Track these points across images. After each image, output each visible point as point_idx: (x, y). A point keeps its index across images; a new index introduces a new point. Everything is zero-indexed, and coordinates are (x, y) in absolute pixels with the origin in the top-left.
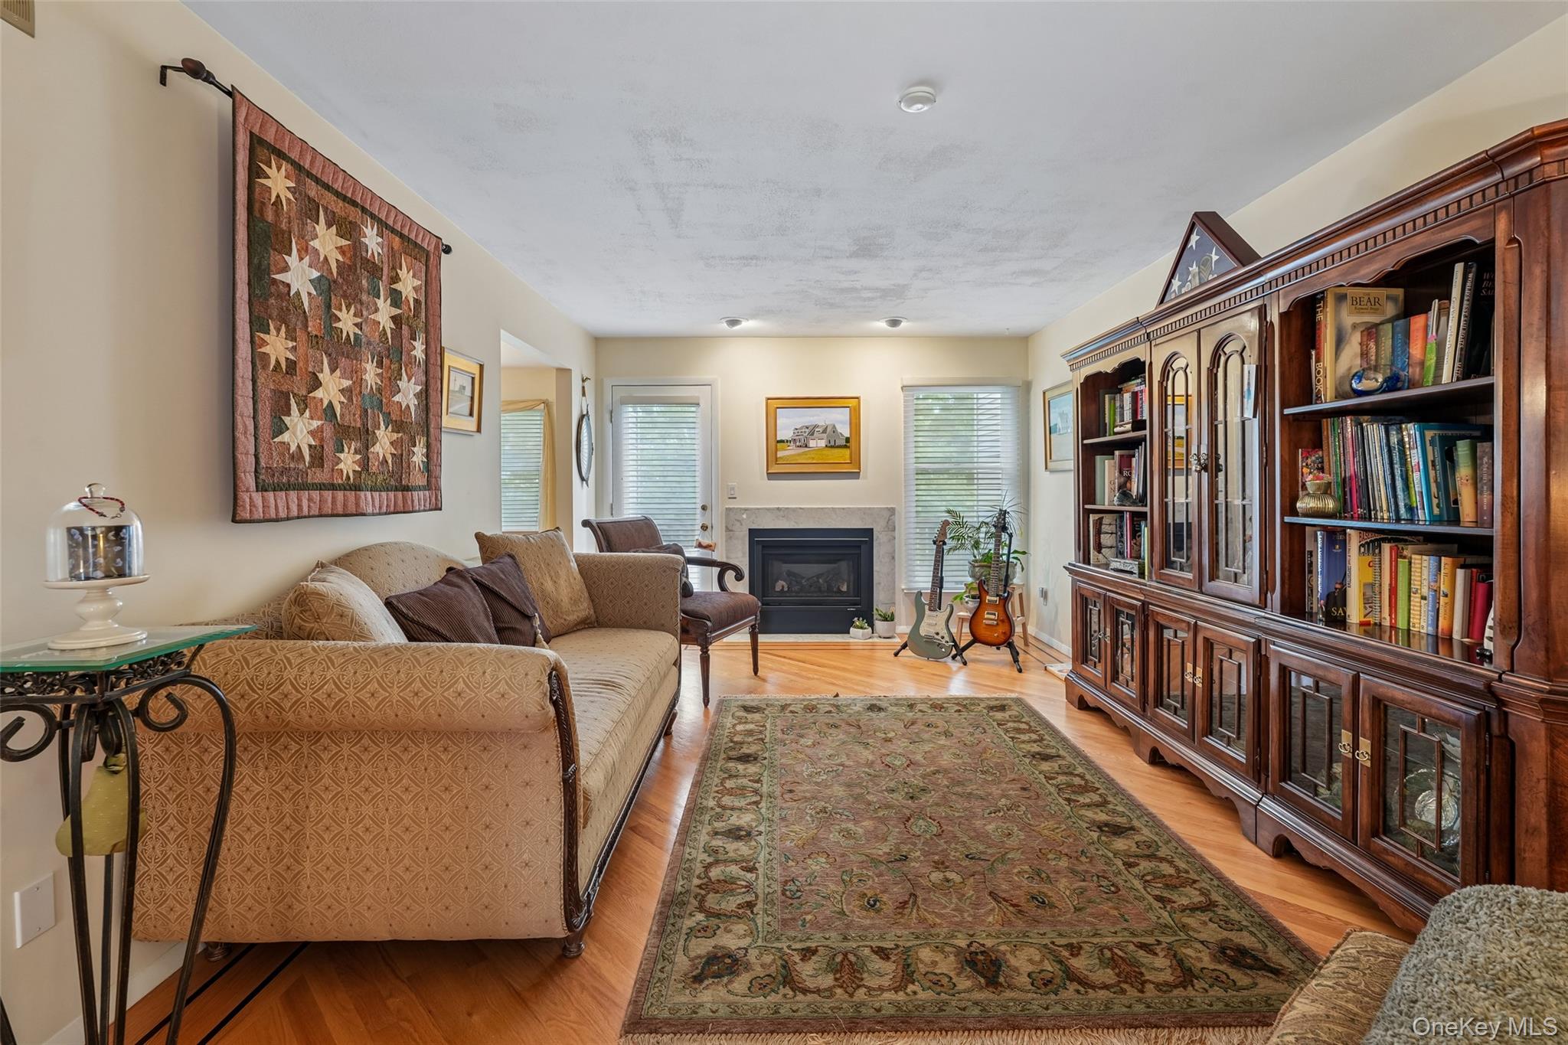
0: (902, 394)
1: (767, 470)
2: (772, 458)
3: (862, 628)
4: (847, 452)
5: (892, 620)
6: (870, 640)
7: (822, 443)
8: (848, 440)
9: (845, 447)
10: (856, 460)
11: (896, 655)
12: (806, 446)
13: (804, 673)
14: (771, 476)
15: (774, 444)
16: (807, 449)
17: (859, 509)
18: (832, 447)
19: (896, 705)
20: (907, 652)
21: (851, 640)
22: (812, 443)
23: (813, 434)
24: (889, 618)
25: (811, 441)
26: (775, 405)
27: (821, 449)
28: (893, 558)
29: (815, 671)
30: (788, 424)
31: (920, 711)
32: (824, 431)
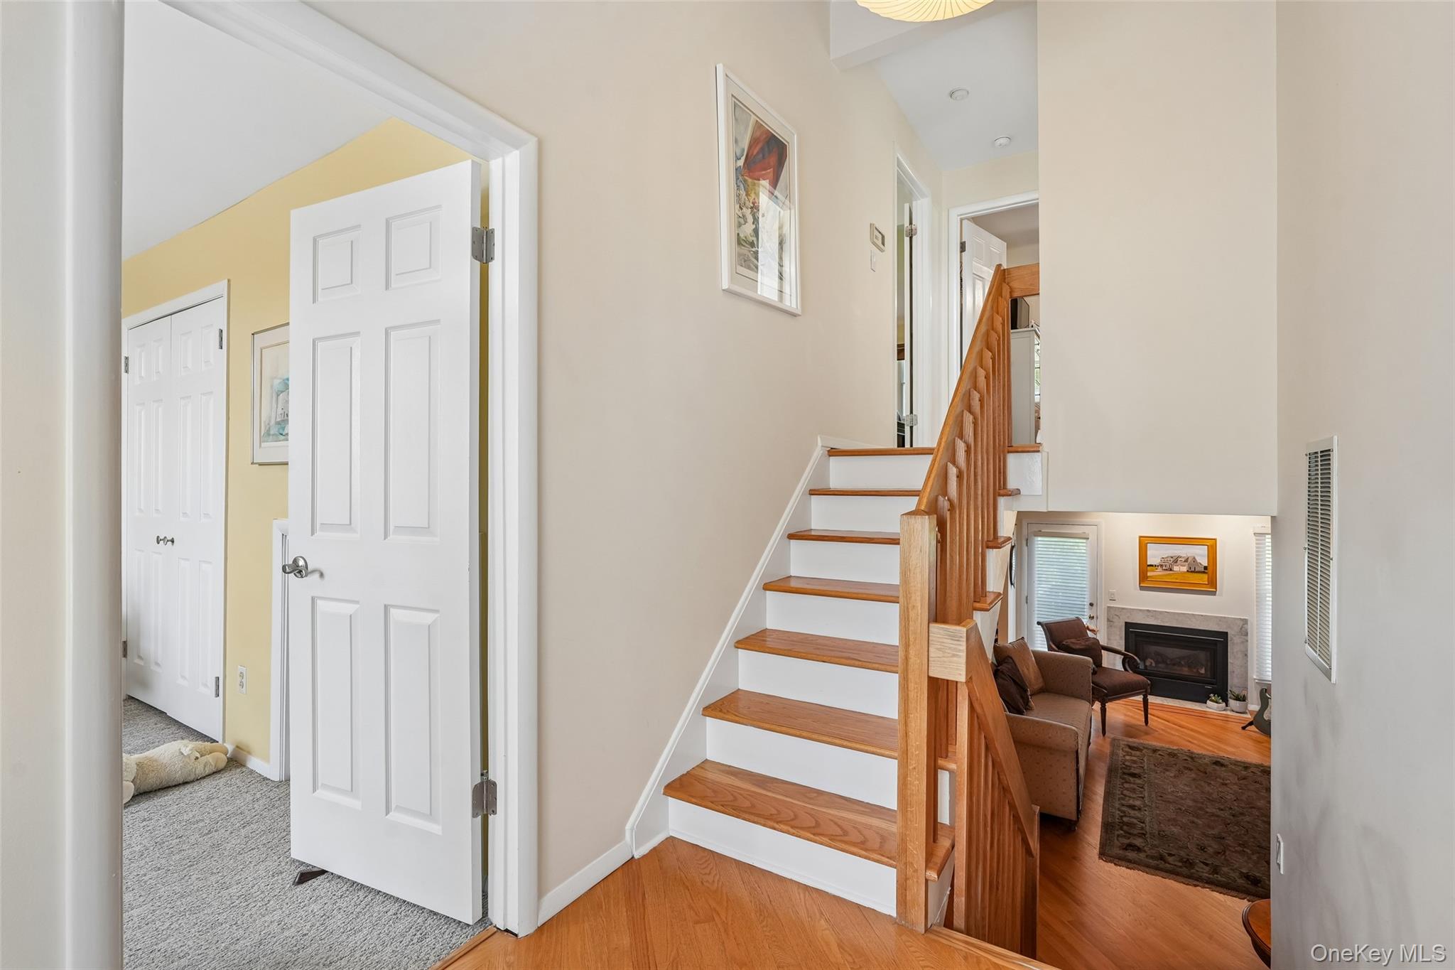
0: (1254, 538)
1: (1140, 584)
2: (1143, 576)
3: (1217, 702)
4: (1205, 577)
5: (1244, 701)
6: (1224, 712)
7: (1185, 569)
8: (1206, 568)
9: (1204, 572)
10: (1213, 583)
11: (1244, 728)
12: (1171, 570)
13: (1169, 730)
14: (1142, 588)
15: (1144, 568)
16: (1171, 572)
17: (1216, 617)
18: (1192, 572)
19: (1235, 765)
20: (1253, 728)
21: (1208, 710)
22: (1176, 568)
23: (1176, 562)
24: (1241, 698)
25: (1175, 567)
26: (1144, 543)
27: (1184, 572)
28: (1246, 655)
29: (1177, 730)
30: (1156, 555)
31: (1252, 772)
32: (1186, 561)
